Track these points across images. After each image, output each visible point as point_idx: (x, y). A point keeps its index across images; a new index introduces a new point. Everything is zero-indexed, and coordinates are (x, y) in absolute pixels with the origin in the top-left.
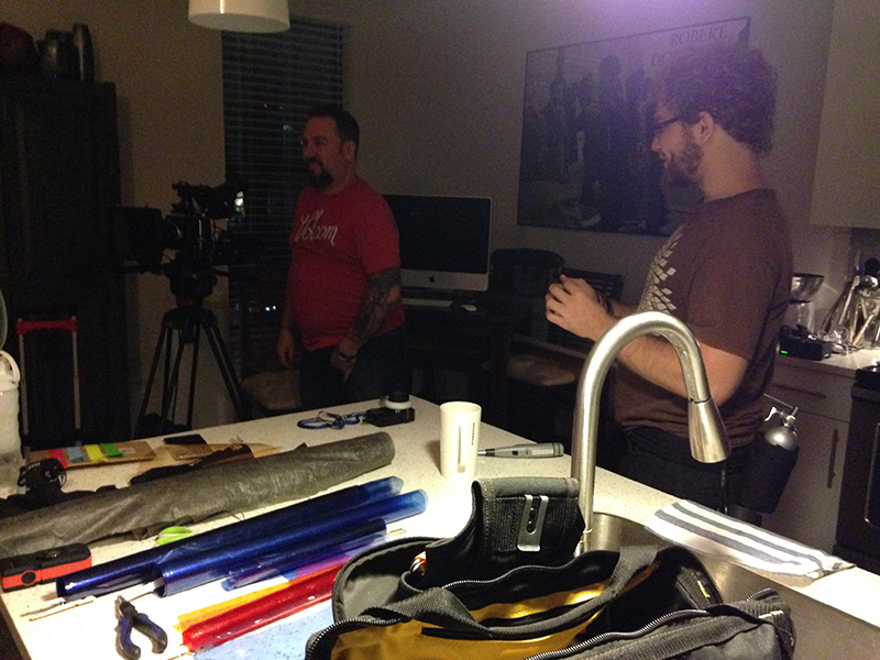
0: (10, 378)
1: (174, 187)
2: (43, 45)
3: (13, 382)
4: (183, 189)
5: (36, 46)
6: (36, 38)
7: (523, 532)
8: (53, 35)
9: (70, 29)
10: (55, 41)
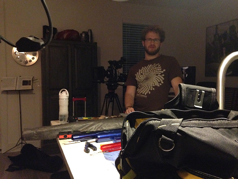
0: (67, 95)
1: (108, 62)
2: (81, 34)
3: (67, 97)
4: (110, 62)
5: (80, 34)
6: (80, 33)
7: (196, 102)
8: (84, 32)
9: (87, 31)
10: (84, 33)
